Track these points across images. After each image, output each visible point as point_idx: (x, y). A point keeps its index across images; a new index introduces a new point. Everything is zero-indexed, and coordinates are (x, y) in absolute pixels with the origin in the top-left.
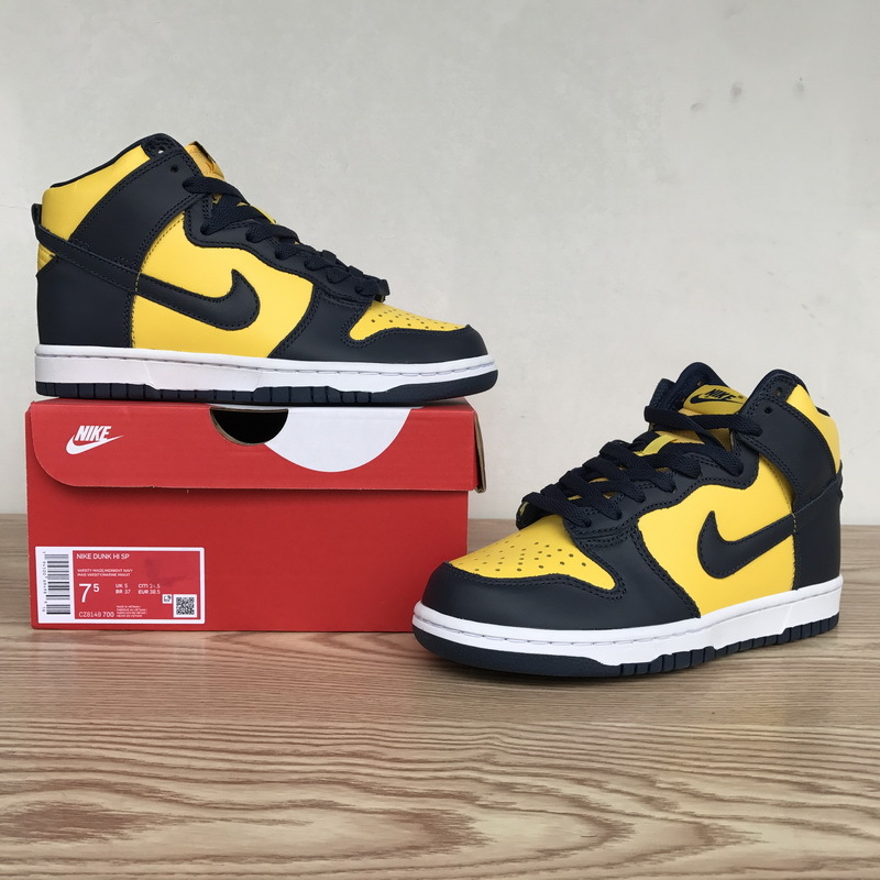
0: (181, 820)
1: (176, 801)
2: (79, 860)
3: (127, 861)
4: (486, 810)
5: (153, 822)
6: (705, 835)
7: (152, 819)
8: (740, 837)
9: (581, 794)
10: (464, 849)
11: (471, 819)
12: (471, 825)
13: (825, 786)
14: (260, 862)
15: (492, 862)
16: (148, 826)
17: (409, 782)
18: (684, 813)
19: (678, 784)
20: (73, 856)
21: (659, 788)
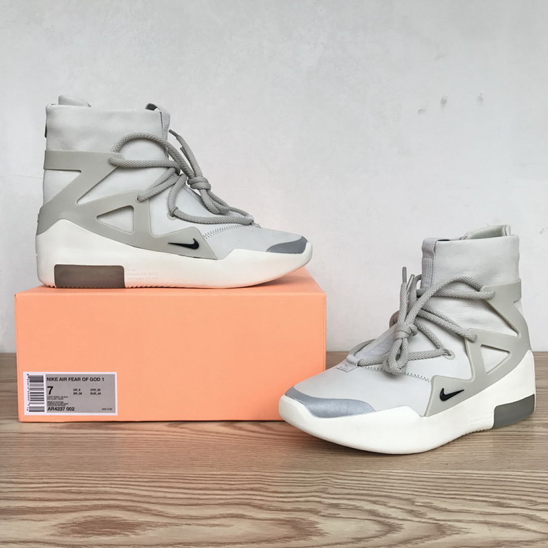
0: (165, 525)
1: (161, 515)
3: (140, 546)
4: (325, 518)
5: (150, 526)
6: (441, 530)
8: (459, 531)
9: (375, 509)
10: (314, 538)
11: (317, 522)
12: (317, 526)
13: (506, 503)
15: (329, 545)
16: (148, 528)
17: (283, 503)
18: (430, 519)
19: (427, 503)
20: (112, 543)
21: (416, 505)
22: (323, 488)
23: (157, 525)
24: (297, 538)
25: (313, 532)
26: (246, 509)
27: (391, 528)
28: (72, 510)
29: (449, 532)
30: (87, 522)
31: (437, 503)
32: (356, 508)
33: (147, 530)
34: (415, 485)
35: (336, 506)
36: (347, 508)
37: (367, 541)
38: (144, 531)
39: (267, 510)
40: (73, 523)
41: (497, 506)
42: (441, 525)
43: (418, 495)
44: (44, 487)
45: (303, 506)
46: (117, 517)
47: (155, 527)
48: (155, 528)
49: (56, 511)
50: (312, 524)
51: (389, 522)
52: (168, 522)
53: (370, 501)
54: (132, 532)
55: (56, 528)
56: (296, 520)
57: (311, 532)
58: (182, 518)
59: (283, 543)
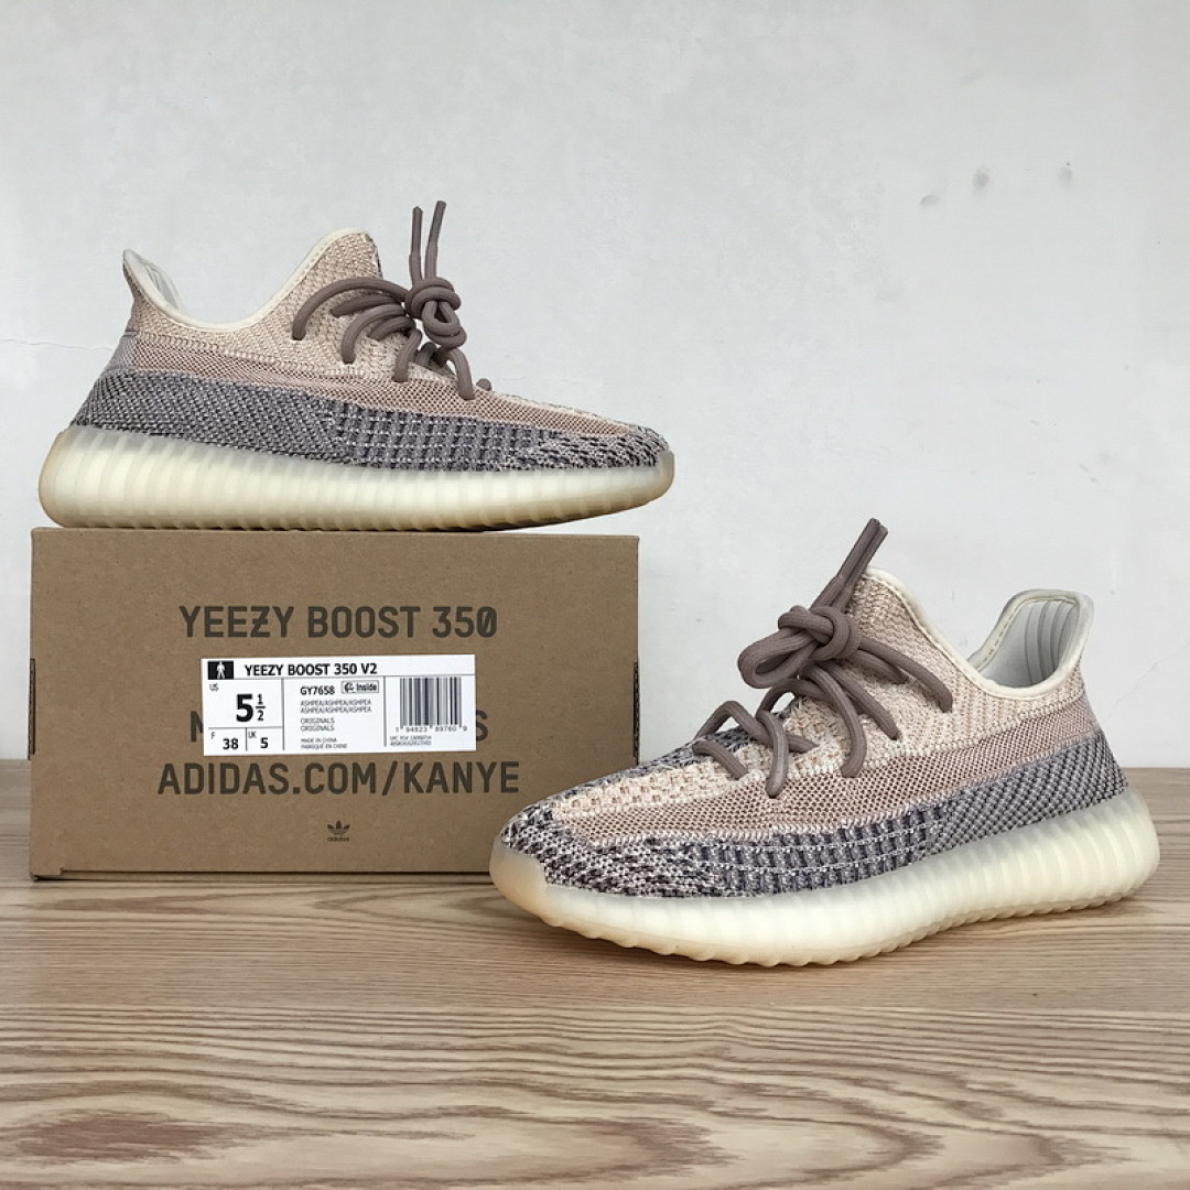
0: (285, 1133)
1: (276, 1109)
2: (136, 1185)
4: (726, 1119)
5: (243, 1136)
6: (1048, 1153)
8: (1098, 1154)
9: (861, 1097)
10: (698, 1169)
11: (704, 1131)
12: (704, 1138)
16: (236, 1141)
17: (609, 1083)
18: (1012, 1123)
19: (998, 1084)
21: (972, 1090)
22: (717, 1048)
23: (261, 1134)
24: (651, 1170)
25: (695, 1153)
26: (512, 1095)
27: (911, 1146)
28: (31, 1094)
29: (1070, 1158)
30: (72, 1125)
31: (1023, 1084)
32: (810, 1096)
33: (235, 1145)
35: (754, 1090)
36: (783, 1096)
37: (848, 1179)
38: (224, 1148)
39: (566, 1099)
42: (1047, 1140)
45: (668, 1090)
46: (154, 1114)
47: (255, 1138)
48: (256, 1142)
50: (693, 1133)
51: (902, 1131)
52: (295, 1125)
53: (847, 1079)
54: (191, 1150)
56: (648, 1123)
57: (690, 1154)
58: (333, 1115)
59: (611, 1181)
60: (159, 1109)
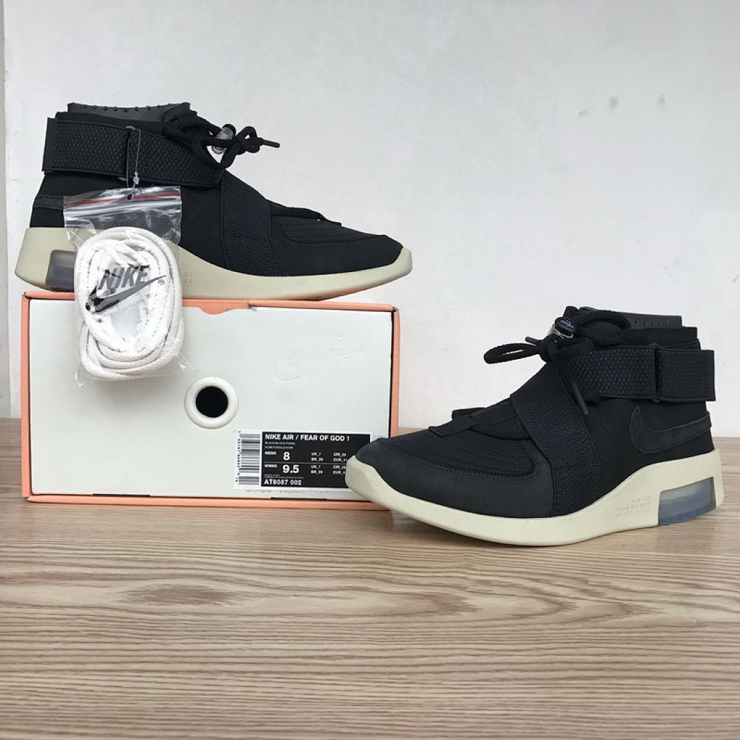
0: (267, 596)
1: (259, 586)
2: (205, 614)
3: (238, 615)
4: (474, 594)
5: (248, 596)
6: (626, 610)
7: (247, 594)
8: (649, 611)
9: (538, 587)
10: (464, 614)
12: (465, 601)
13: (706, 586)
14: (327, 617)
15: (484, 620)
16: (245, 598)
17: (416, 578)
18: (610, 598)
19: (604, 583)
20: (201, 612)
21: (591, 585)
22: (467, 565)
23: (256, 596)
24: (441, 613)
25: (461, 607)
26: (370, 582)
27: (562, 607)
28: (141, 578)
29: (636, 612)
30: (165, 590)
31: (616, 583)
32: (513, 586)
33: (245, 600)
34: (586, 564)
35: (487, 583)
36: (501, 585)
37: (532, 618)
38: (240, 600)
39: (397, 584)
40: (146, 590)
41: (694, 588)
42: (625, 605)
43: (592, 575)
44: (101, 554)
45: (445, 582)
46: (203, 587)
47: (253, 597)
48: (254, 599)
49: (122, 578)
50: (459, 599)
51: (557, 600)
52: (270, 592)
53: (531, 579)
54: (225, 601)
55: (124, 594)
56: (438, 595)
57: (459, 607)
58: (288, 589)
59: (424, 617)
60: (204, 585)
